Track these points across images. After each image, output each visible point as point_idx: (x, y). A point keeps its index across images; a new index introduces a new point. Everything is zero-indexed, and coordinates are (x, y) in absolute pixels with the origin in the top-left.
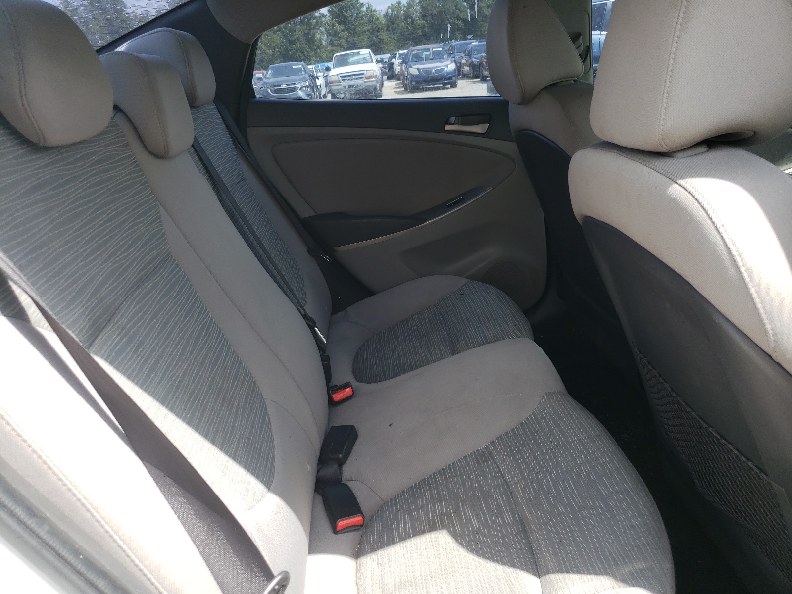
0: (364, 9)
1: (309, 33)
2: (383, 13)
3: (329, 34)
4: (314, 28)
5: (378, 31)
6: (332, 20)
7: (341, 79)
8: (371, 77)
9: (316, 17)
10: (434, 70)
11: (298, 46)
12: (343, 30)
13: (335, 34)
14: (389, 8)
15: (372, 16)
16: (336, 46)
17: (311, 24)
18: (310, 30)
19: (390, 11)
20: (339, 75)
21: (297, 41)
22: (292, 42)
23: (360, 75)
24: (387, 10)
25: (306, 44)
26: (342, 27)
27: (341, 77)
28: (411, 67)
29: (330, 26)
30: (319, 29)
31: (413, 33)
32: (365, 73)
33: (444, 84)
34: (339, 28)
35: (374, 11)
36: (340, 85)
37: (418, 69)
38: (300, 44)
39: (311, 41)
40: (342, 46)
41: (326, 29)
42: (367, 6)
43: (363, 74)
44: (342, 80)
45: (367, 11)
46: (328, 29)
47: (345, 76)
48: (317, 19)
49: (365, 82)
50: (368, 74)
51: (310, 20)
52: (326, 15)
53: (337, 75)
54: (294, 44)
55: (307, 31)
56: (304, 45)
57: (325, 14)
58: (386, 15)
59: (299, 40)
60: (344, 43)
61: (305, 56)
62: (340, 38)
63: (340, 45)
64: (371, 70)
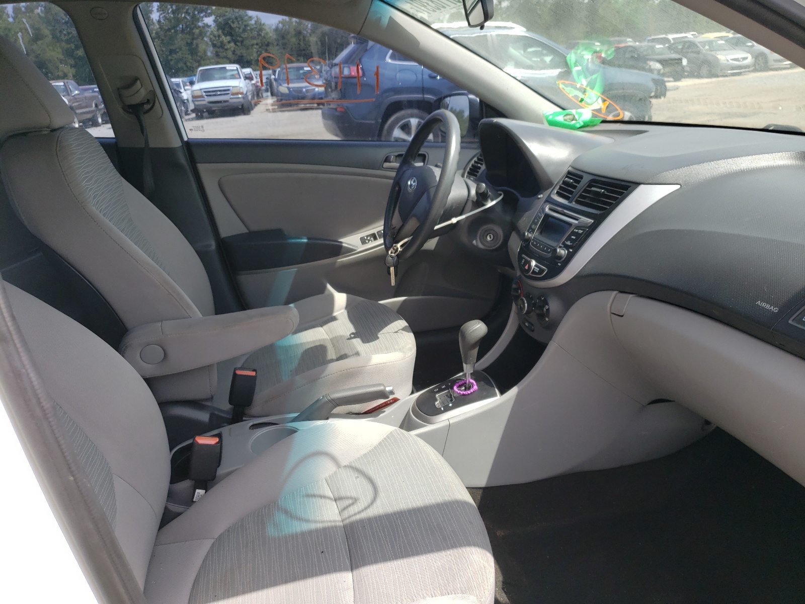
0: (253, 22)
1: (192, 43)
2: (274, 27)
3: (214, 46)
4: (196, 39)
5: (268, 45)
6: (218, 30)
7: (204, 94)
8: (237, 94)
9: (199, 27)
10: (304, 90)
11: (179, 56)
12: (229, 42)
13: (222, 45)
14: (279, 22)
15: (261, 30)
16: (222, 58)
17: (194, 34)
18: (193, 39)
19: (280, 25)
20: (203, 90)
21: (177, 50)
22: (172, 52)
23: (225, 91)
24: (278, 25)
25: (189, 54)
26: (228, 38)
27: (205, 92)
28: (281, 85)
29: (215, 37)
30: (202, 39)
31: (304, 50)
32: (231, 90)
33: (318, 104)
34: (226, 39)
35: (264, 24)
36: (204, 100)
37: (289, 88)
38: (182, 54)
39: (193, 51)
40: (228, 59)
41: (211, 39)
42: (256, 19)
43: (229, 90)
44: (207, 95)
45: (256, 24)
46: (212, 40)
47: (209, 92)
48: (200, 29)
49: (231, 98)
50: (235, 91)
51: (193, 29)
52: (210, 26)
53: (201, 89)
54: (176, 54)
55: (189, 41)
56: (187, 56)
57: (209, 24)
58: (276, 30)
59: (181, 49)
60: (230, 54)
61: (187, 66)
62: (226, 50)
63: (226, 57)
64: (237, 87)
